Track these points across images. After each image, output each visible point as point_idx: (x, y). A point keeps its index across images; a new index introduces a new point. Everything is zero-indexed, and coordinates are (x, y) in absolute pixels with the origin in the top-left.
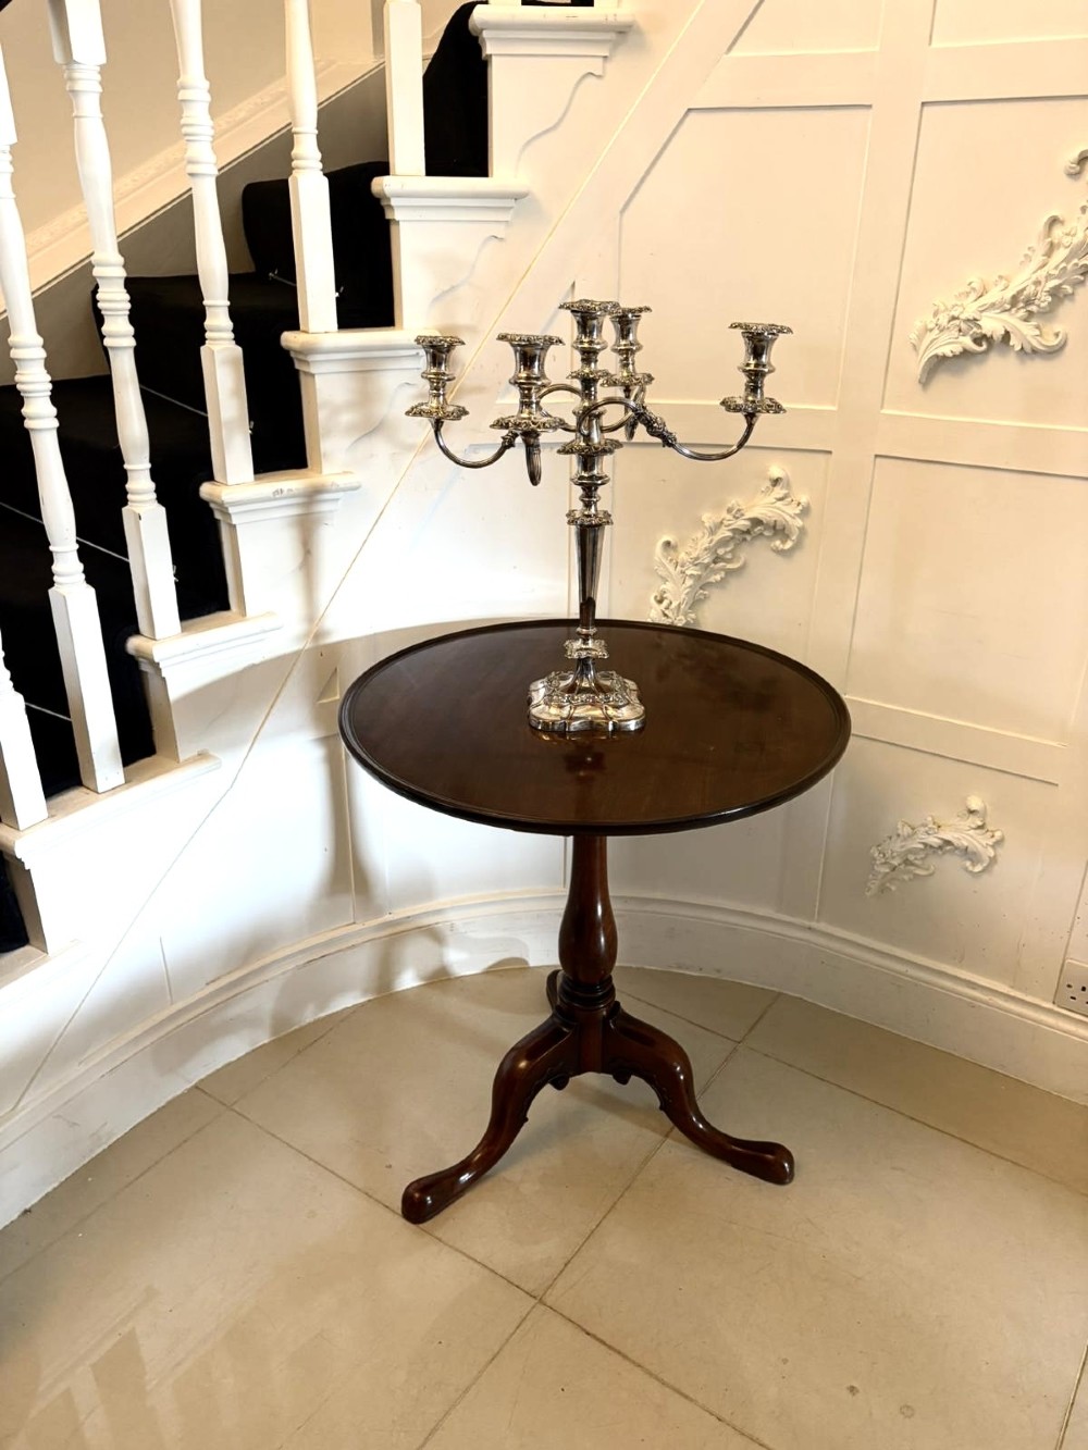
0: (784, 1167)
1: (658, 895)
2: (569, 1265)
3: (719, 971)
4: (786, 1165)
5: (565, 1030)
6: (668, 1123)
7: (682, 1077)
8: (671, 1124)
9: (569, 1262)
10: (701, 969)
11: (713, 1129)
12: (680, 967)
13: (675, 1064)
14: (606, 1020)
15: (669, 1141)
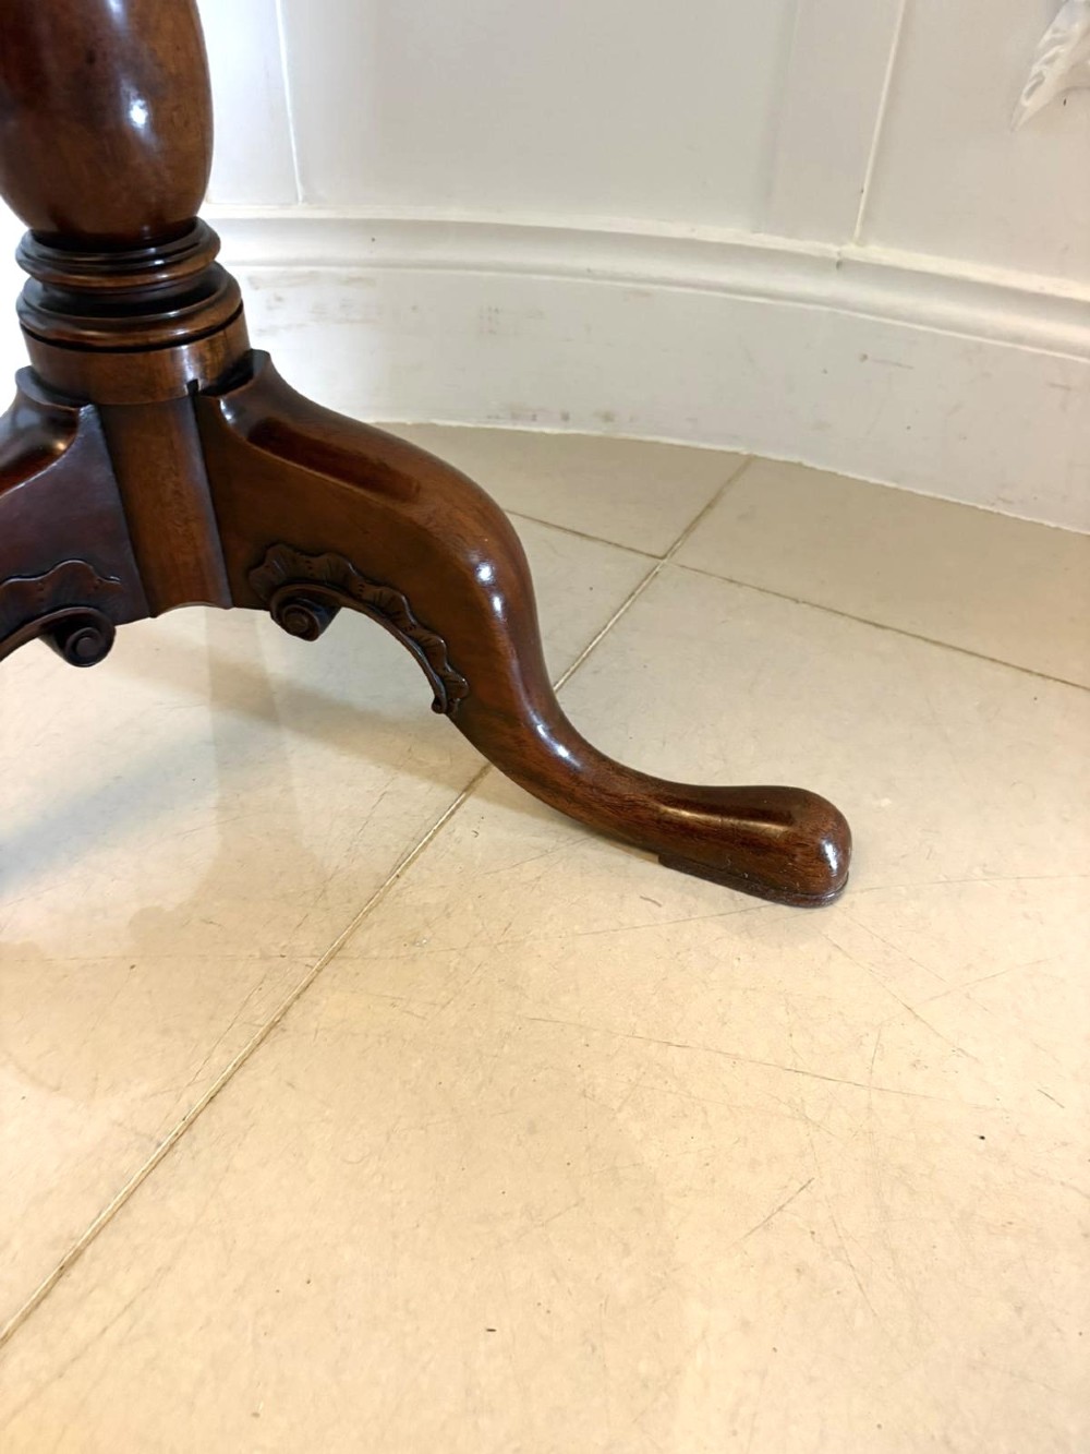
0: (823, 858)
1: (455, 214)
2: (75, 1274)
3: (608, 418)
4: (830, 850)
5: (61, 446)
6: (473, 757)
7: (497, 604)
8: (482, 759)
9: (78, 1254)
10: (566, 417)
11: (603, 759)
12: (515, 417)
13: (475, 559)
14: (202, 399)
15: (473, 803)
